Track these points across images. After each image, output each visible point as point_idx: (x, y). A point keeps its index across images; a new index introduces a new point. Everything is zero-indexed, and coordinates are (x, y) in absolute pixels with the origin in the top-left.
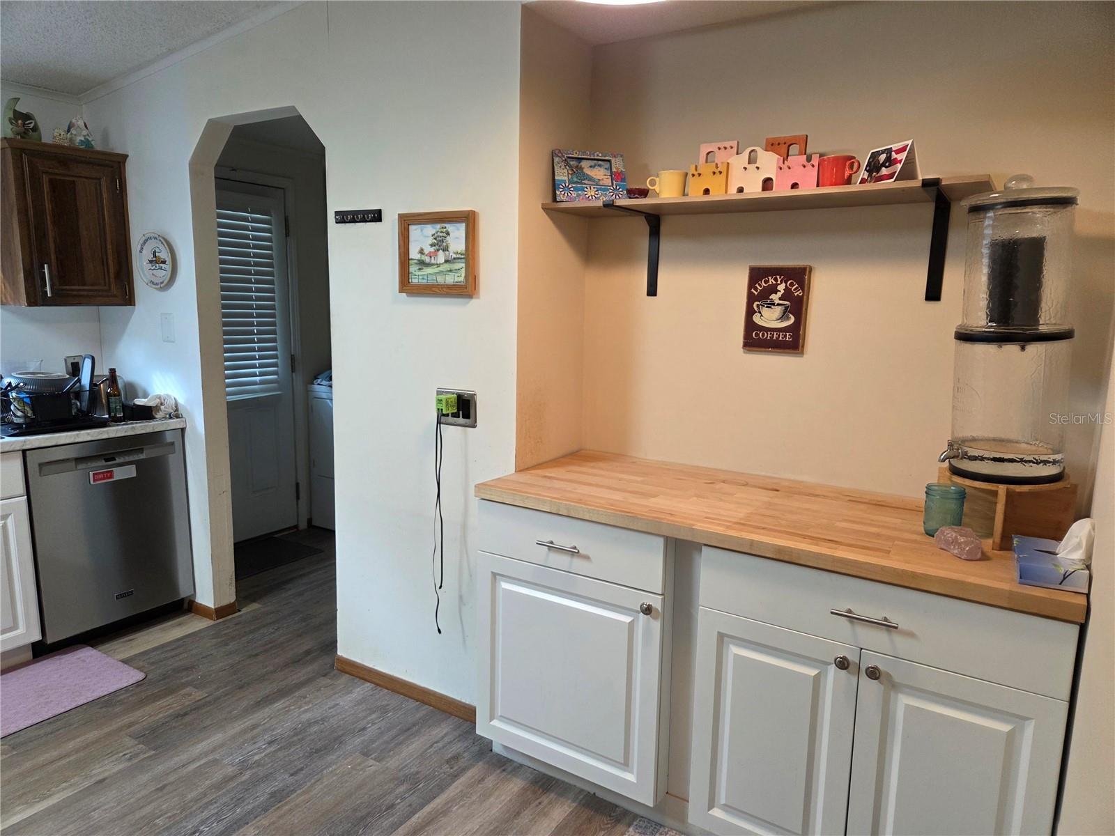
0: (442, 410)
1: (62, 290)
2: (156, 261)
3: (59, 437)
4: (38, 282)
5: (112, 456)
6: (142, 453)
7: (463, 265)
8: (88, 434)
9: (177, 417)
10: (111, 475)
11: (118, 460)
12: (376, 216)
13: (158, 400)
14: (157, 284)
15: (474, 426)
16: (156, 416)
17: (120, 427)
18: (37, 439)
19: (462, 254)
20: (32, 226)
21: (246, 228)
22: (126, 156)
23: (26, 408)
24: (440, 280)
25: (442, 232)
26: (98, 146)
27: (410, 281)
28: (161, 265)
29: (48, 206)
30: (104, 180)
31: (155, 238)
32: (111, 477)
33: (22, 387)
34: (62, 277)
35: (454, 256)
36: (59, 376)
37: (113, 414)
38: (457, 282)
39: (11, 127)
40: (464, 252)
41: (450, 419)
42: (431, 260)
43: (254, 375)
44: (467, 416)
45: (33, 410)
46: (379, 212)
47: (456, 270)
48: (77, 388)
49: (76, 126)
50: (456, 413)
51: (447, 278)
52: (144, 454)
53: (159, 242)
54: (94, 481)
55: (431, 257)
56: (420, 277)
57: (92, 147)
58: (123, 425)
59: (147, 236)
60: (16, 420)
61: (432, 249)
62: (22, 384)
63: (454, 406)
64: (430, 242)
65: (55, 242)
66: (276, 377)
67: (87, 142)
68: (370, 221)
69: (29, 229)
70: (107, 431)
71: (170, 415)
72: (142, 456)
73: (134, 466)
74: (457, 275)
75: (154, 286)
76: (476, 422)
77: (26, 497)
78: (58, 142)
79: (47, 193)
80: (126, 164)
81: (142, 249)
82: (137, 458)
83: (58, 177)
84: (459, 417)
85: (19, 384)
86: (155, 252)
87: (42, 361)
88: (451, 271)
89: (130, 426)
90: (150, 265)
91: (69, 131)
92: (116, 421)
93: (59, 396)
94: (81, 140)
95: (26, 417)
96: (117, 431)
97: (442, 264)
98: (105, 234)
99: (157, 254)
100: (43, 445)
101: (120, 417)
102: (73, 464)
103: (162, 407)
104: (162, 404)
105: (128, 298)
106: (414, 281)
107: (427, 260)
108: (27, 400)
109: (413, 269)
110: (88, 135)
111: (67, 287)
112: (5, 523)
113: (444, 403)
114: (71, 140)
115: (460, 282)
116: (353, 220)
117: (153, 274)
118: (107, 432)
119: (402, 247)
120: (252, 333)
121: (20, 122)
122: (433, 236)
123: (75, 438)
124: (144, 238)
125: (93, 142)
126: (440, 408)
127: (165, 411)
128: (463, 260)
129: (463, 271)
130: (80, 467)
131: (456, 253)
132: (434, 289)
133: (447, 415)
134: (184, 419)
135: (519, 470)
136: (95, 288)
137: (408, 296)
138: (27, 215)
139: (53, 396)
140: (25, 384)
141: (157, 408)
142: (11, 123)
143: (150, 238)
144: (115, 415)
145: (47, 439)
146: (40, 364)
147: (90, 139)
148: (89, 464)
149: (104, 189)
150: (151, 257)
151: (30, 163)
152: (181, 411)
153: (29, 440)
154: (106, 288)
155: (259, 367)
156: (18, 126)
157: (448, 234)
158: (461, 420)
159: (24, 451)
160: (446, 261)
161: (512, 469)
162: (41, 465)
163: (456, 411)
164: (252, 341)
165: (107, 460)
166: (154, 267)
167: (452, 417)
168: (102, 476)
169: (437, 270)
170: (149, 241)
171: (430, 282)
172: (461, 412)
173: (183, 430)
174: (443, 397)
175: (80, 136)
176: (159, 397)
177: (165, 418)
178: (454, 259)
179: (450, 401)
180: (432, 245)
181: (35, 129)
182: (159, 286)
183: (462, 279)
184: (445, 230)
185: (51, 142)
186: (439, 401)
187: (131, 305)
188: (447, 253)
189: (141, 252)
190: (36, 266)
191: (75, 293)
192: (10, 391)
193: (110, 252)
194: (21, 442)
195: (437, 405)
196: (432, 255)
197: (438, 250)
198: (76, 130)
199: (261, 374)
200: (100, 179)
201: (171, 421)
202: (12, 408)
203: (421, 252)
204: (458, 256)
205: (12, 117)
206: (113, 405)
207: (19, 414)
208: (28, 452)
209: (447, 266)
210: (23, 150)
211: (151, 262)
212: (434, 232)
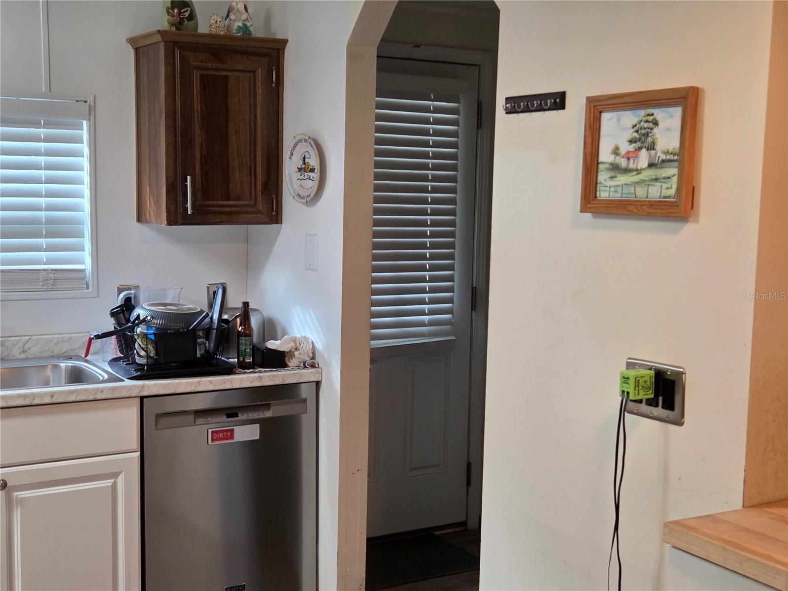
0: (628, 393)
1: (205, 206)
2: (305, 168)
3: (179, 384)
4: (180, 198)
5: (234, 411)
6: (269, 409)
7: (675, 171)
8: (210, 382)
9: (313, 366)
10: (230, 434)
11: (242, 417)
12: (558, 101)
13: (292, 344)
14: (303, 198)
15: (679, 423)
16: (289, 364)
17: (245, 376)
18: (156, 385)
19: (674, 155)
20: (179, 131)
21: (426, 121)
22: (285, 42)
23: (149, 346)
24: (641, 193)
25: (647, 121)
26: (258, 31)
27: (598, 195)
28: (310, 174)
29: (197, 107)
30: (260, 73)
31: (306, 141)
32: (232, 437)
33: (150, 321)
34: (204, 192)
35: (663, 157)
36: (190, 309)
37: (241, 359)
38: (665, 197)
39: (168, 17)
40: (677, 150)
41: (644, 408)
42: (628, 164)
43: (422, 313)
44: (669, 405)
45: (156, 349)
46: (562, 95)
47: (665, 178)
48: (206, 324)
49: (236, 10)
50: (653, 399)
51: (650, 191)
52: (270, 411)
53: (308, 144)
54: (213, 440)
55: (629, 159)
56: (612, 189)
57: (250, 34)
58: (251, 373)
59: (298, 138)
60: (138, 360)
61: (632, 148)
62: (149, 318)
63: (648, 389)
64: (629, 137)
65: (201, 150)
66: (449, 316)
67: (245, 29)
68: (549, 109)
69: (175, 137)
70: (231, 379)
71: (304, 364)
72: (268, 414)
73: (258, 425)
74: (665, 186)
75: (300, 200)
76: (683, 416)
77: (139, 453)
78: (214, 31)
79: (197, 93)
80: (285, 50)
81: (292, 154)
82: (262, 416)
83: (209, 72)
84: (657, 406)
85: (146, 317)
86: (304, 158)
87: (182, 288)
88: (656, 180)
89: (257, 375)
90: (299, 174)
91: (228, 16)
92: (244, 366)
93: (184, 334)
94: (239, 26)
95: (148, 357)
96: (242, 380)
97: (645, 169)
98: (255, 137)
99: (307, 160)
100: (161, 392)
101: (250, 362)
102: (192, 417)
103: (297, 353)
104: (296, 349)
105: (274, 216)
106: (603, 194)
107: (623, 163)
108: (152, 337)
109: (603, 177)
110: (247, 19)
111: (210, 202)
112: (115, 481)
113: (632, 382)
114: (229, 27)
115: (669, 197)
116: (527, 109)
117: (301, 185)
118: (231, 381)
119: (589, 145)
120: (423, 257)
121: (176, 11)
122: (634, 127)
123: (196, 387)
124: (294, 141)
125: (251, 29)
126: (626, 390)
127: (299, 358)
128: (676, 164)
129: (675, 180)
130: (199, 421)
131: (667, 153)
132: (630, 208)
133: (640, 401)
134: (320, 370)
135: (750, 504)
136: (240, 203)
137: (594, 217)
138: (175, 120)
139: (178, 334)
140: (153, 318)
141: (291, 354)
142: (168, 13)
143: (300, 141)
144: (244, 360)
145: (166, 385)
146: (180, 292)
147: (248, 24)
148: (209, 419)
149: (259, 84)
150: (300, 164)
151: (182, 58)
152: (318, 359)
153: (148, 386)
154: (252, 203)
155: (429, 303)
156: (173, 16)
157: (656, 123)
158: (659, 411)
159: (142, 398)
160: (651, 165)
161: (737, 502)
162: (158, 416)
163: (652, 396)
164: (423, 268)
165: (229, 416)
166: (302, 177)
167: (647, 404)
168: (221, 435)
169: (636, 178)
170: (299, 145)
171: (625, 197)
172: (661, 399)
173: (318, 384)
174: (632, 373)
175: (239, 21)
176: (295, 341)
177: (298, 367)
178: (663, 161)
179: (642, 380)
180: (631, 142)
181: (192, 17)
182: (305, 201)
183: (672, 192)
184: (652, 118)
185: (207, 32)
186: (625, 379)
187: (277, 223)
188: (653, 152)
189: (291, 158)
190: (179, 178)
191: (218, 209)
192: (138, 325)
193: (259, 158)
194: (139, 386)
195: (621, 386)
196: (630, 156)
197: (640, 148)
198: (235, 14)
199: (432, 312)
200: (254, 72)
201: (306, 371)
202: (136, 345)
203: (616, 151)
204: (668, 157)
205: (170, 6)
206: (242, 348)
207: (143, 353)
208: (145, 399)
209: (652, 173)
210: (176, 43)
211: (300, 170)
212: (635, 121)
